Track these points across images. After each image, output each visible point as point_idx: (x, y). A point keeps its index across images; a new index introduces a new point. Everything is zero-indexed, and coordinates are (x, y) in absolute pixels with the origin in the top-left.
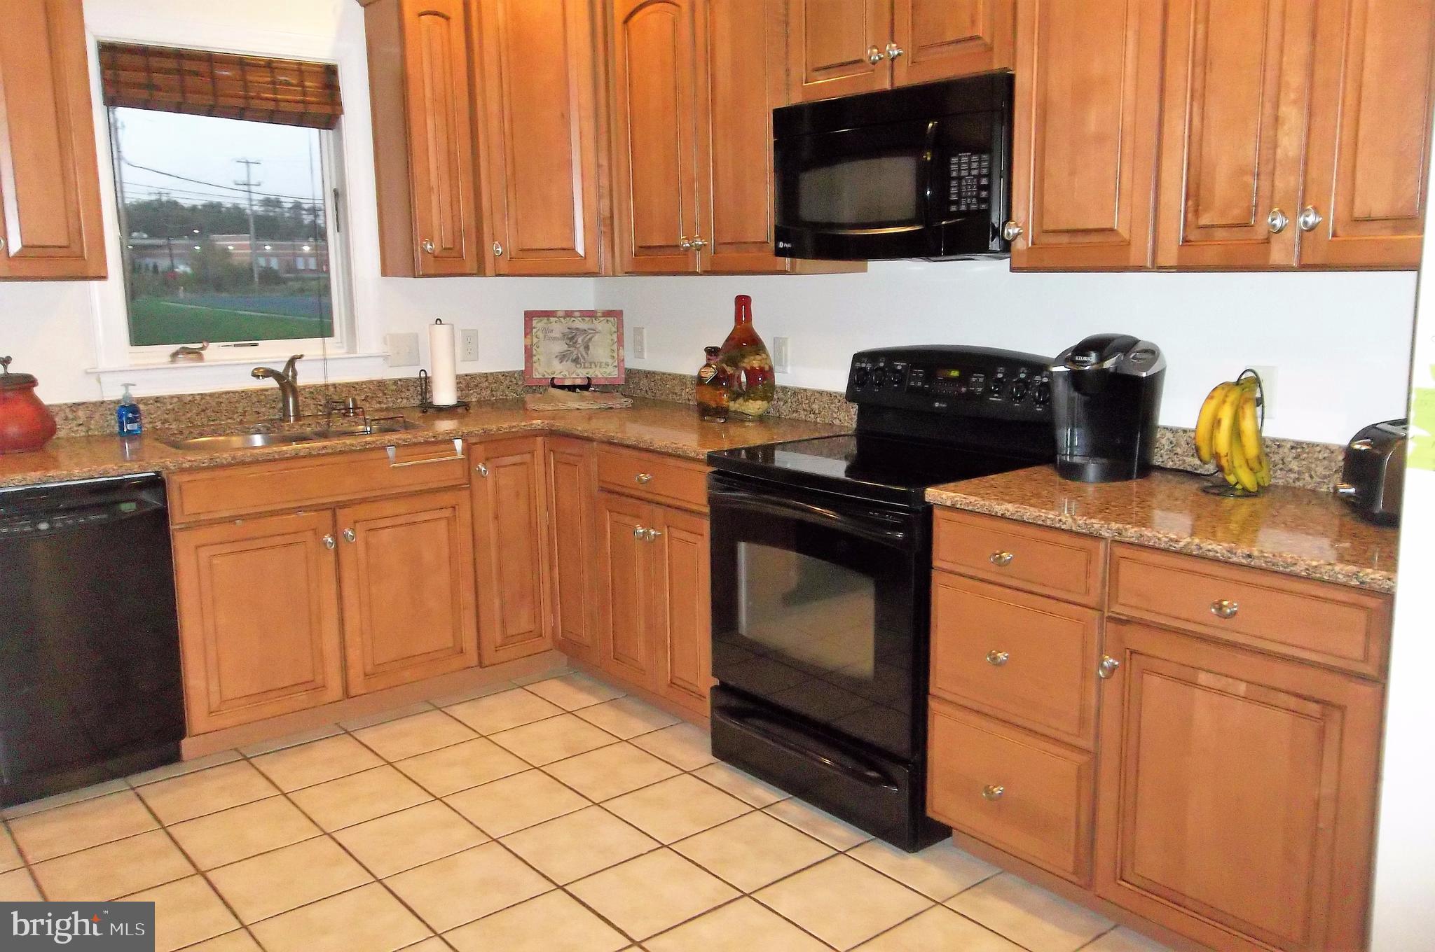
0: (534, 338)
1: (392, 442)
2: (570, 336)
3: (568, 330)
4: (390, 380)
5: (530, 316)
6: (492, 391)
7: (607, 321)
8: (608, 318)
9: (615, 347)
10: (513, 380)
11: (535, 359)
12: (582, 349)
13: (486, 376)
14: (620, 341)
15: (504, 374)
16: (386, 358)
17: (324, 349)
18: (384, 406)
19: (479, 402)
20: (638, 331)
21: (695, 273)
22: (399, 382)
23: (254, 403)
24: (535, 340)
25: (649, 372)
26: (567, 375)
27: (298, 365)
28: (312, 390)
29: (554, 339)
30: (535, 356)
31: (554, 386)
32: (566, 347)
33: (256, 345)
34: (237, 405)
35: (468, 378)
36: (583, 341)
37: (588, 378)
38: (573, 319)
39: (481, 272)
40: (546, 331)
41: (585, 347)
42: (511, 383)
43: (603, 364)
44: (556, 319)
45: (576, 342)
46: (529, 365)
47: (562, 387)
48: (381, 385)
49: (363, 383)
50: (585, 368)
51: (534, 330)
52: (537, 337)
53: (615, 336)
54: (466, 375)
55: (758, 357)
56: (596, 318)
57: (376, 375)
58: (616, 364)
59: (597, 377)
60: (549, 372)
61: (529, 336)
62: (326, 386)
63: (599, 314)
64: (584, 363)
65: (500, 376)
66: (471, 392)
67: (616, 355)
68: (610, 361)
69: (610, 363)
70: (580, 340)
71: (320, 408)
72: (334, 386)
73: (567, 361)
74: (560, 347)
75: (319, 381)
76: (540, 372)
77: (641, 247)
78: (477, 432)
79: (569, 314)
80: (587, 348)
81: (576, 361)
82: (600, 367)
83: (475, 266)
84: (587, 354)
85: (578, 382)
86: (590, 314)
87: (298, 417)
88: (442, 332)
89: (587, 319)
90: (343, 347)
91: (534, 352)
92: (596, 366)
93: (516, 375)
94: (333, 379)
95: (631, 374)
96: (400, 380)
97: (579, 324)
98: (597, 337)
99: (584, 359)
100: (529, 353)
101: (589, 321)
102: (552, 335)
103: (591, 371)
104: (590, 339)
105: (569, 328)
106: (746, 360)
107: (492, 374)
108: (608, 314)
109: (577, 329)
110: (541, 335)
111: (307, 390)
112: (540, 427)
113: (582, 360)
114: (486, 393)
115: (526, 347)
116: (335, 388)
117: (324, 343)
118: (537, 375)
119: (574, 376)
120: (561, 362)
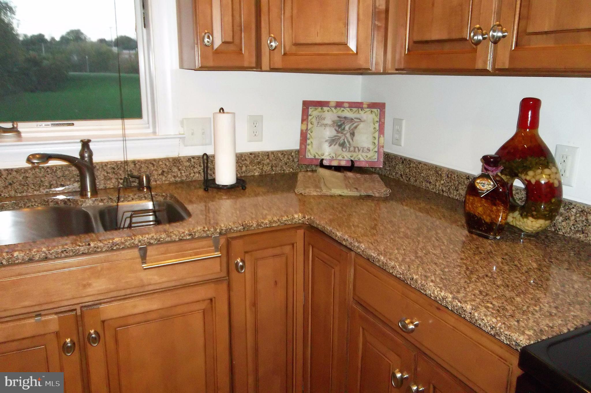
0: (309, 124)
1: (142, 242)
2: (339, 124)
3: (338, 119)
4: (184, 157)
5: (307, 105)
6: (272, 167)
7: (372, 111)
8: (373, 110)
9: (376, 135)
10: (290, 157)
11: (309, 142)
12: (348, 135)
13: (267, 154)
14: (381, 130)
15: (283, 153)
16: (182, 138)
17: (124, 129)
18: (178, 179)
19: (261, 176)
20: (398, 122)
21: (484, 72)
22: (192, 160)
23: (59, 178)
24: (310, 126)
25: (405, 159)
26: (334, 156)
27: (92, 146)
28: (113, 166)
29: (326, 125)
30: (309, 139)
31: (322, 165)
32: (334, 133)
33: (73, 124)
34: (43, 179)
35: (252, 156)
36: (349, 129)
37: (352, 161)
38: (342, 109)
39: (258, 67)
40: (320, 118)
41: (351, 134)
42: (288, 161)
43: (365, 149)
44: (328, 108)
45: (344, 129)
46: (303, 147)
47: (329, 167)
48: (176, 161)
49: (160, 160)
50: (349, 151)
51: (310, 118)
52: (311, 123)
53: (377, 125)
54: (251, 154)
55: (547, 171)
56: (362, 109)
57: (173, 154)
58: (376, 149)
59: (359, 161)
60: (320, 153)
61: (305, 123)
62: (126, 163)
63: (365, 106)
64: (349, 148)
65: (280, 155)
66: (255, 167)
67: (376, 142)
68: (371, 147)
69: (371, 149)
70: (347, 128)
71: (121, 181)
72: (134, 162)
73: (335, 145)
74: (329, 132)
75: (118, 157)
76: (312, 153)
77: (415, 42)
78: (235, 229)
79: (339, 105)
80: (353, 134)
81: (342, 145)
82: (363, 151)
83: (254, 59)
84: (352, 140)
85: (343, 163)
86: (357, 106)
87: (95, 191)
88: (224, 120)
89: (354, 109)
90: (149, 128)
91: (308, 136)
92: (359, 151)
93: (293, 154)
94: (131, 157)
95: (388, 158)
96: (193, 158)
97: (348, 113)
98: (362, 125)
99: (350, 144)
100: (304, 137)
101: (356, 111)
102: (325, 122)
103: (355, 154)
104: (356, 127)
105: (339, 117)
106: (531, 173)
107: (273, 153)
108: (372, 106)
109: (345, 118)
110: (314, 120)
111: (109, 166)
112: (300, 222)
113: (348, 145)
114: (267, 169)
115: (302, 131)
116: (135, 165)
117: (123, 124)
118: (309, 156)
119: (340, 158)
120: (330, 146)
